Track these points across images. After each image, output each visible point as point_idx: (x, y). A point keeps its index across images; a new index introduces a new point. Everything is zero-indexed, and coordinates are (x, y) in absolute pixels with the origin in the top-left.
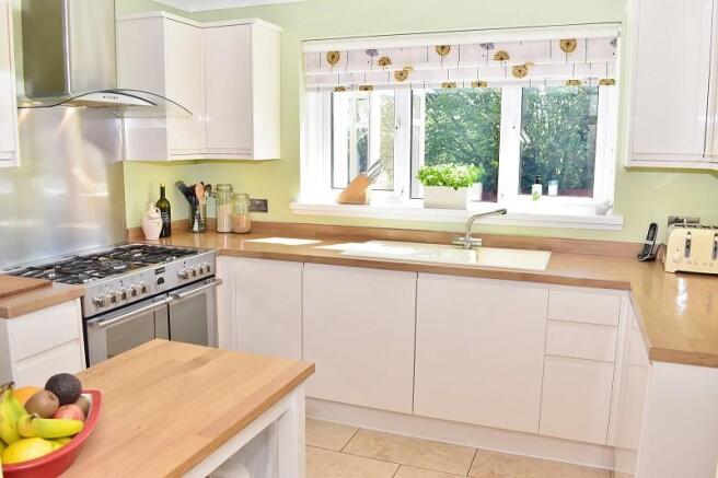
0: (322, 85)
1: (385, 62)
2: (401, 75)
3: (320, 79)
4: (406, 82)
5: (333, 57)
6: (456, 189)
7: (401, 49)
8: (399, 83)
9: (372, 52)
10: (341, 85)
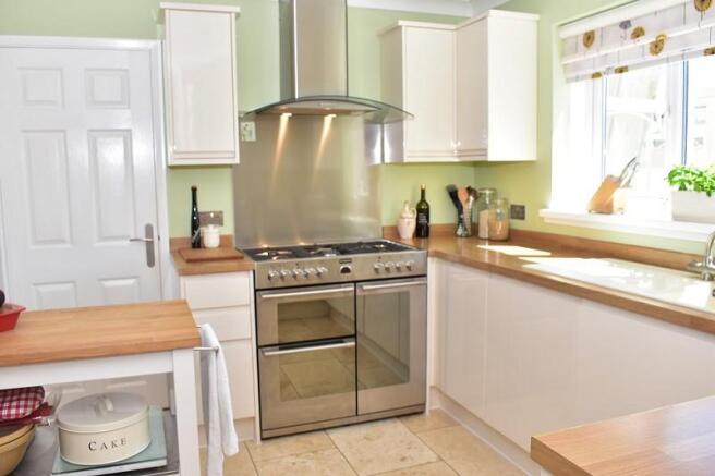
0: (580, 73)
1: (638, 33)
2: (657, 47)
3: (577, 66)
4: (663, 55)
5: (589, 38)
6: (709, 194)
7: (656, 13)
8: (655, 57)
9: (625, 25)
10: (598, 70)
